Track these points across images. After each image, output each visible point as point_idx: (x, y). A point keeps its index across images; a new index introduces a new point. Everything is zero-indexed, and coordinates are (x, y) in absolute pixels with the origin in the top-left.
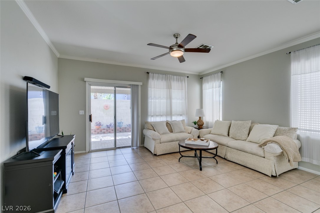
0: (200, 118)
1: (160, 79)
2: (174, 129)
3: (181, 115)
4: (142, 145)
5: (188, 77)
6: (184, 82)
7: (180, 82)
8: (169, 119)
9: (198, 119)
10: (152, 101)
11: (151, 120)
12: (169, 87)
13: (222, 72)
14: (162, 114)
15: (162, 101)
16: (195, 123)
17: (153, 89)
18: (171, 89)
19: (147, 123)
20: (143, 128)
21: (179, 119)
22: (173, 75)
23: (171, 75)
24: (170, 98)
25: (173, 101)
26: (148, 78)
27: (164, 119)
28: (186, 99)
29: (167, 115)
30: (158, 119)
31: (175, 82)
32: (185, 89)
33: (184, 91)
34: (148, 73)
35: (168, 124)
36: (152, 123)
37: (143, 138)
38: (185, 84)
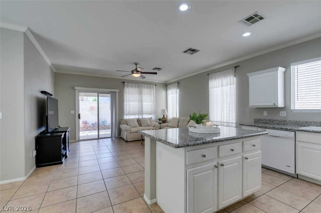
0: (164, 116)
1: (133, 87)
2: (142, 124)
3: (150, 114)
4: (119, 137)
5: (156, 85)
6: (152, 89)
7: (149, 89)
8: (140, 117)
9: (162, 116)
10: (127, 103)
11: (126, 117)
12: (141, 93)
13: (178, 83)
14: (135, 113)
15: (135, 103)
16: (160, 120)
17: (128, 95)
18: (142, 94)
19: (122, 119)
20: (120, 123)
21: (149, 116)
22: (144, 84)
23: (142, 84)
24: (141, 101)
25: (144, 103)
26: (124, 86)
27: (136, 117)
28: (154, 101)
29: (139, 114)
30: (132, 117)
31: (145, 89)
32: (154, 95)
33: (152, 96)
34: (124, 82)
35: (139, 121)
36: (126, 120)
37: (120, 131)
38: (153, 90)
